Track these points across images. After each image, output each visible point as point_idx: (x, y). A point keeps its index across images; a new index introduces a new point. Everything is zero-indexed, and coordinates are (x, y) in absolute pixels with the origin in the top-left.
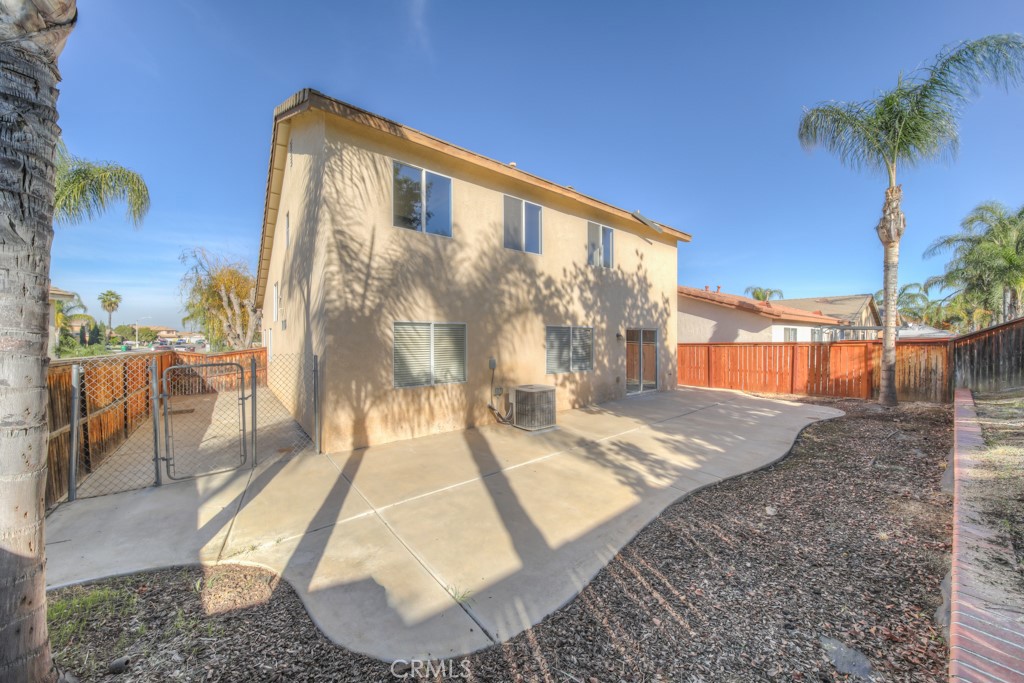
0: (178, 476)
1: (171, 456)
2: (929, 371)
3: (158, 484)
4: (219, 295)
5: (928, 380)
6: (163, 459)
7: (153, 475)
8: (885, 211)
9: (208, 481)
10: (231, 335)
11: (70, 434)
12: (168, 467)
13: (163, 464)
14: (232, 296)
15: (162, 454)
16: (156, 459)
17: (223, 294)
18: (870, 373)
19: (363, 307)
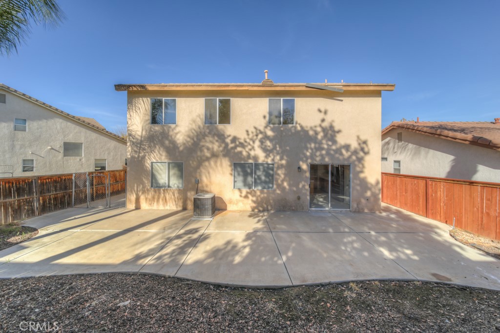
19: (139, 156)
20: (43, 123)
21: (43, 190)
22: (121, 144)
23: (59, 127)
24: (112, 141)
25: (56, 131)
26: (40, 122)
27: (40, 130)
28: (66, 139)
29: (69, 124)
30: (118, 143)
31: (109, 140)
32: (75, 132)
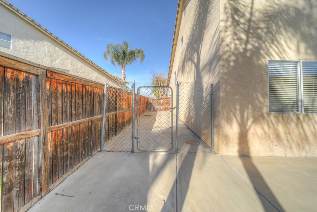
0: (141, 149)
1: (139, 137)
3: (132, 151)
4: (158, 83)
6: (136, 138)
7: (131, 146)
9: (155, 158)
10: (161, 95)
11: (102, 118)
12: (137, 142)
13: (135, 140)
14: (161, 83)
15: (135, 135)
16: (132, 137)
17: (159, 82)
19: (245, 50)
20: (30, 43)
21: (56, 111)
22: (101, 76)
23: (46, 50)
24: (94, 72)
25: (44, 54)
26: (27, 42)
27: (26, 50)
28: (53, 64)
29: (57, 48)
30: (99, 75)
31: (92, 71)
32: (62, 57)
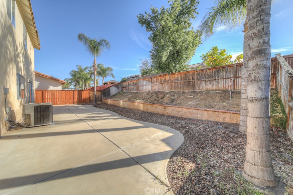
2: (98, 96)
5: (98, 98)
8: (94, 64)
18: (90, 97)
